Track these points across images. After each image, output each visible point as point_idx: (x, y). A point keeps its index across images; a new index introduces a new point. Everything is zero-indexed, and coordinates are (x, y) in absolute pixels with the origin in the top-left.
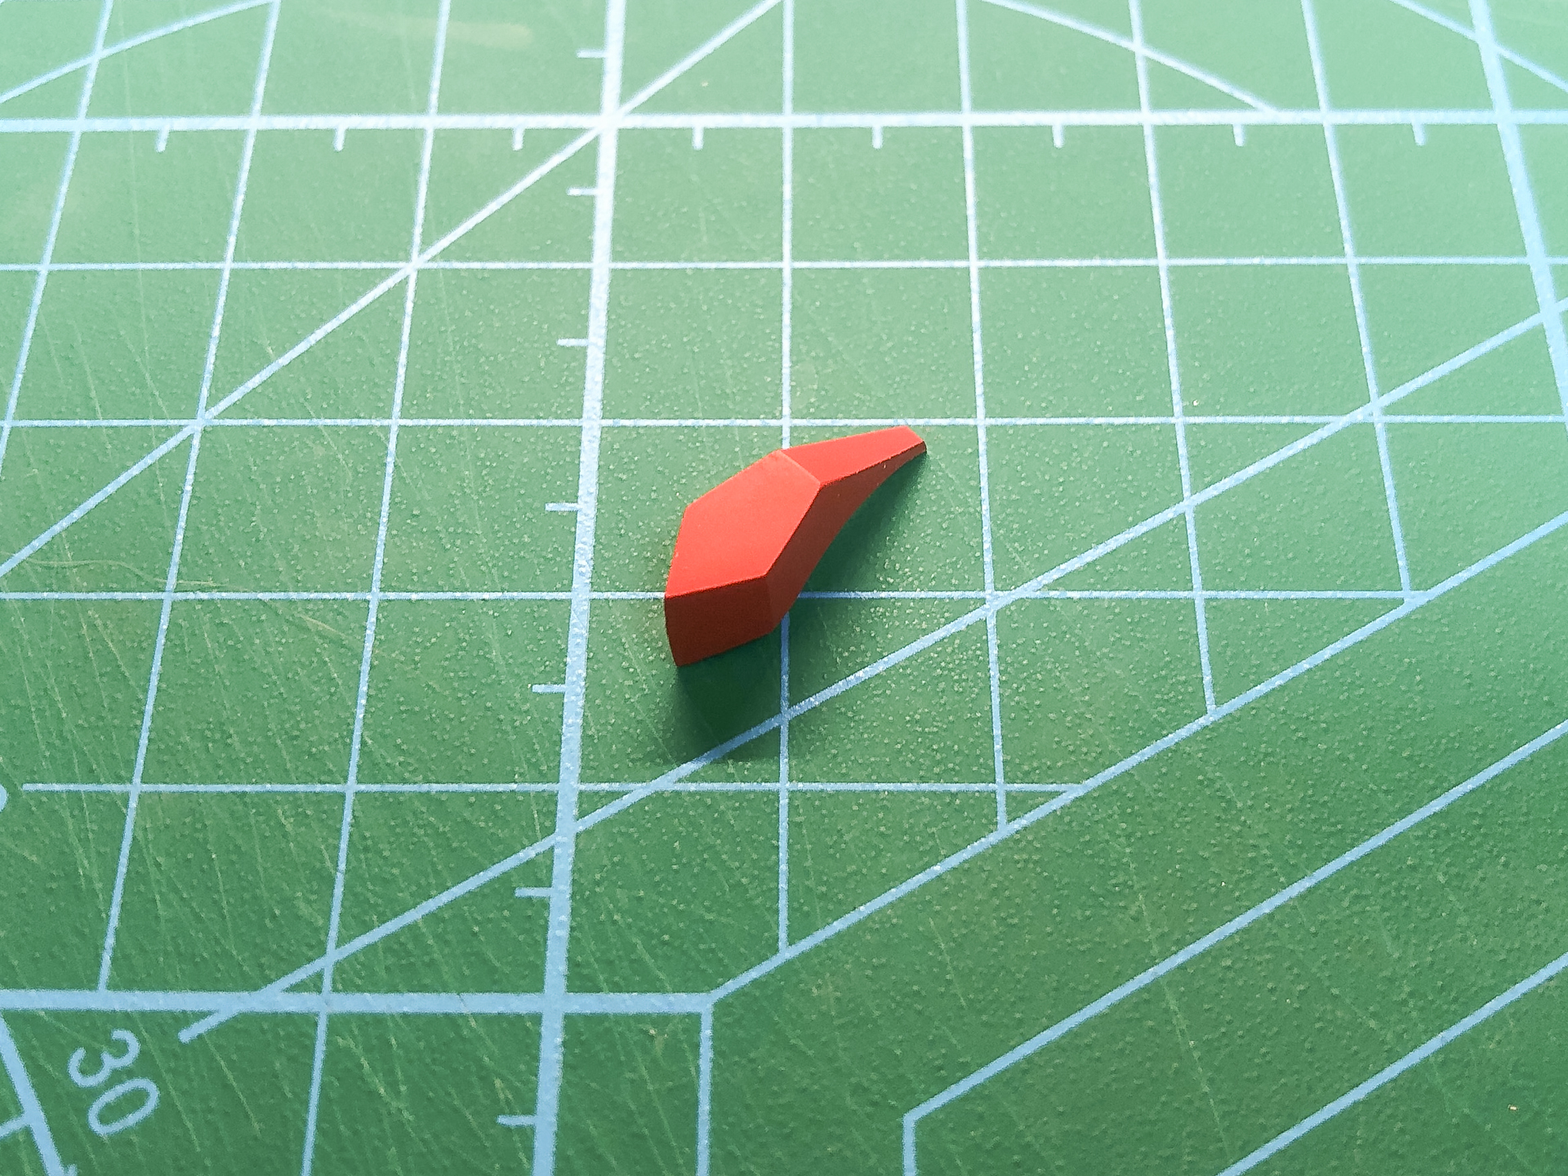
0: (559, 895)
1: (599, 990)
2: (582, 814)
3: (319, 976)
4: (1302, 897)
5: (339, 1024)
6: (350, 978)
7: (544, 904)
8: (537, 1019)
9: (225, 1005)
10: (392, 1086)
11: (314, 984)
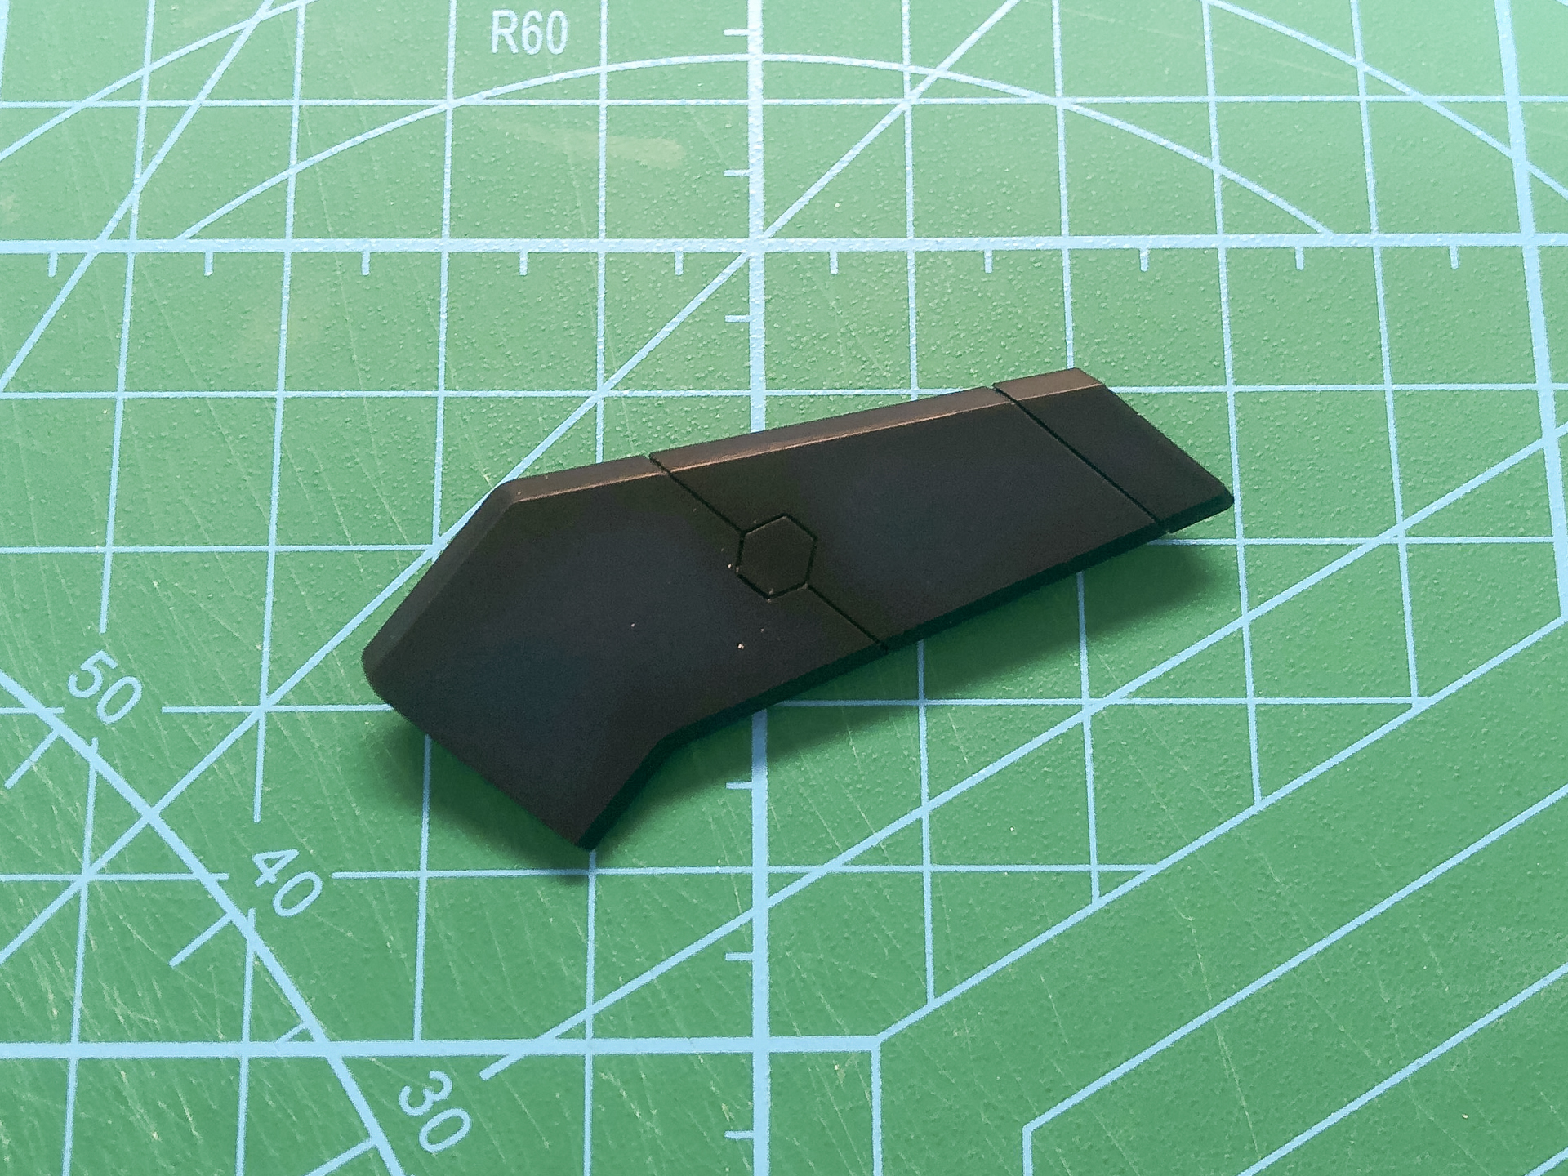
0: (759, 958)
1: (794, 1034)
2: (772, 892)
3: (583, 1025)
4: (1320, 954)
5: (601, 1063)
6: (605, 1026)
7: (748, 966)
8: (750, 1056)
9: (514, 1050)
10: (646, 1110)
11: (578, 1032)
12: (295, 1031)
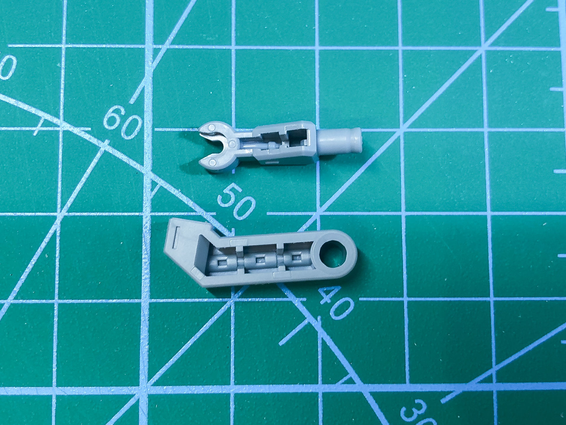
3: (491, 376)
5: (501, 395)
6: (502, 377)
9: (457, 389)
11: (489, 380)
12: (345, 379)
